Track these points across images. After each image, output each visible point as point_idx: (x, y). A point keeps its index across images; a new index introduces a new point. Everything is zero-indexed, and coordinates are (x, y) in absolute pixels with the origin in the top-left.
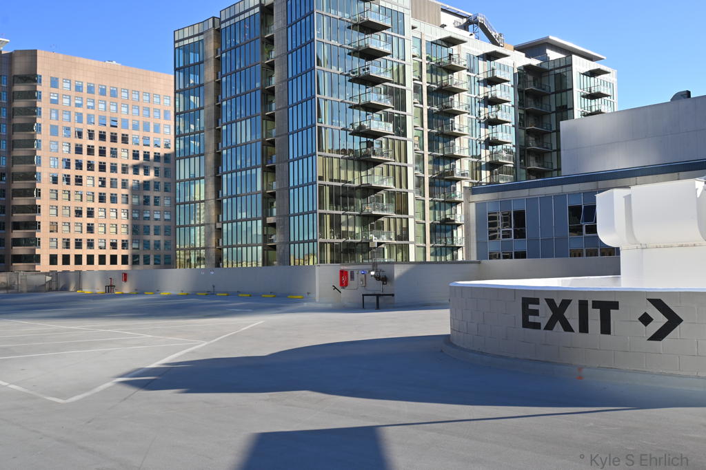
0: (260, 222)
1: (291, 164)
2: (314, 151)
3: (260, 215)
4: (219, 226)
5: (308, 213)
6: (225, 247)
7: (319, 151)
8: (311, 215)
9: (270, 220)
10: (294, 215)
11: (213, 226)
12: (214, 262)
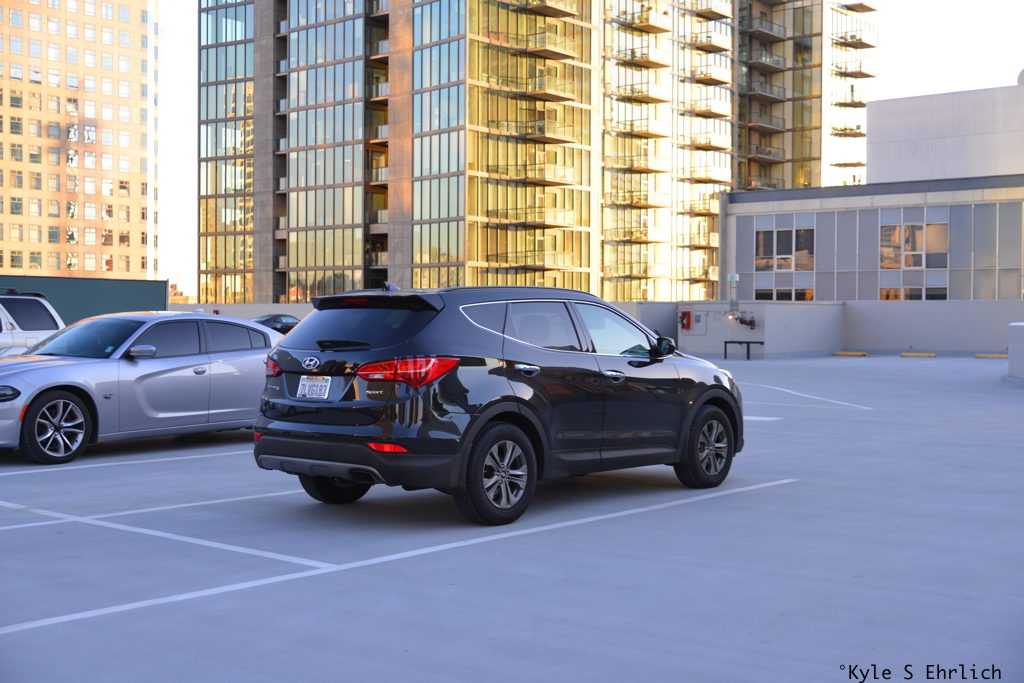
0: (359, 233)
1: (417, 141)
2: (461, 123)
3: (359, 219)
4: (280, 235)
5: (448, 221)
6: (293, 270)
7: (471, 123)
8: (453, 225)
9: (376, 229)
10: (421, 223)
11: (270, 237)
12: (271, 294)
